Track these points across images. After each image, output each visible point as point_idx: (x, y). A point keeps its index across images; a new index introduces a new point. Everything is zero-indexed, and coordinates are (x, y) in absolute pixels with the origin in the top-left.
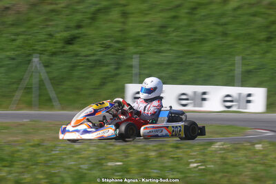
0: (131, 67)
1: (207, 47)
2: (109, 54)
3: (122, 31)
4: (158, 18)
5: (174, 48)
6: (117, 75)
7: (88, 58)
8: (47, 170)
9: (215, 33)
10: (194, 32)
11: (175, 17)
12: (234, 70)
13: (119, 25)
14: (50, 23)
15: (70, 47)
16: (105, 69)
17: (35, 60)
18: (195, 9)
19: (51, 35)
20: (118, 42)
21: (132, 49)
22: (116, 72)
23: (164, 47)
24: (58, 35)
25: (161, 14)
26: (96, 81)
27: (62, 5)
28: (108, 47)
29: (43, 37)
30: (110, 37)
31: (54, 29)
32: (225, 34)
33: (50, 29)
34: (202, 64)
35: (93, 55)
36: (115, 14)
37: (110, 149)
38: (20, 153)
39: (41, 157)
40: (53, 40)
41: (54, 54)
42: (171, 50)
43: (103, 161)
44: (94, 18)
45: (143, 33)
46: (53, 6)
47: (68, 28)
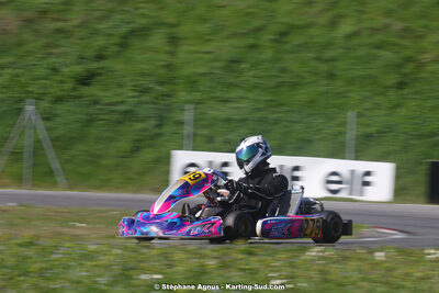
0: (181, 123)
1: (302, 95)
2: (146, 103)
3: (169, 66)
4: (226, 47)
5: (250, 95)
6: (158, 135)
7: (114, 108)
8: (43, 283)
9: (316, 74)
10: (283, 70)
11: (253, 47)
12: (345, 133)
13: (163, 56)
14: (54, 51)
15: (85, 90)
16: (140, 126)
17: (29, 108)
18: (284, 34)
19: (55, 70)
20: (162, 83)
21: (183, 95)
22: (157, 131)
23: (234, 94)
24: (66, 70)
25: (231, 42)
26: (124, 144)
27: (75, 22)
28: (145, 91)
29: (42, 72)
30: (149, 75)
31: (60, 60)
32: (331, 76)
33: (54, 60)
34: (294, 122)
35: (122, 103)
36: (158, 39)
37: (143, 254)
40: (58, 78)
41: (59, 100)
42: (246, 98)
43: (132, 273)
44: (124, 44)
45: (201, 70)
46: (59, 25)
47: (82, 59)
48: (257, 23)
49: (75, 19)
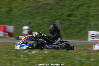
0: (90, 25)
2: (83, 21)
3: (88, 13)
6: (85, 28)
7: (76, 22)
13: (86, 10)
14: (62, 9)
15: (69, 18)
16: (81, 26)
17: (57, 22)
19: (62, 13)
20: (86, 16)
21: (91, 19)
22: (85, 27)
24: (65, 14)
26: (78, 30)
28: (82, 18)
29: (60, 14)
30: (83, 15)
33: (62, 11)
36: (85, 7)
39: (67, 56)
40: (63, 15)
41: (63, 20)
44: (78, 7)
45: (95, 13)
46: (64, 4)
47: (69, 11)
49: (67, 2)
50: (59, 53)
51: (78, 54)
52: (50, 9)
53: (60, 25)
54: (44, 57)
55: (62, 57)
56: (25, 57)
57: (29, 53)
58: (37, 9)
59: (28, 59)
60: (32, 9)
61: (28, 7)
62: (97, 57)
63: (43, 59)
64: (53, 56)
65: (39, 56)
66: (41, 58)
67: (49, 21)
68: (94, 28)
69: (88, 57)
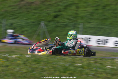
0: (79, 28)
1: (109, 22)
2: (71, 23)
3: (76, 14)
4: (90, 9)
10: (105, 15)
11: (97, 10)
13: (75, 11)
14: (48, 9)
15: (56, 19)
17: (43, 23)
19: (48, 14)
20: (74, 18)
21: (80, 21)
23: (92, 21)
24: (51, 14)
25: (92, 8)
27: (54, 3)
28: (70, 20)
29: (46, 15)
30: (71, 16)
32: (116, 17)
33: (48, 12)
34: (107, 28)
35: (65, 22)
36: (73, 7)
37: (76, 59)
38: (42, 59)
40: (49, 16)
42: (95, 22)
44: (66, 8)
46: (50, 3)
47: (55, 12)
48: (98, 4)
50: (41, 58)
51: (62, 59)
52: (35, 9)
53: (46, 27)
54: (25, 61)
55: (45, 61)
56: (5, 61)
57: (9, 57)
58: (20, 8)
59: (7, 63)
60: (14, 8)
61: (10, 6)
62: (82, 62)
63: (24, 64)
64: (35, 61)
65: (19, 61)
66: (22, 62)
67: (33, 22)
68: (83, 31)
69: (73, 62)
